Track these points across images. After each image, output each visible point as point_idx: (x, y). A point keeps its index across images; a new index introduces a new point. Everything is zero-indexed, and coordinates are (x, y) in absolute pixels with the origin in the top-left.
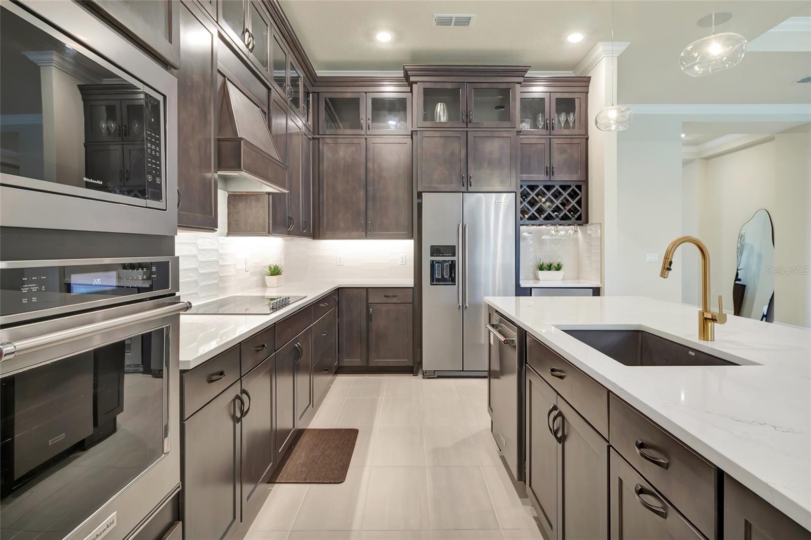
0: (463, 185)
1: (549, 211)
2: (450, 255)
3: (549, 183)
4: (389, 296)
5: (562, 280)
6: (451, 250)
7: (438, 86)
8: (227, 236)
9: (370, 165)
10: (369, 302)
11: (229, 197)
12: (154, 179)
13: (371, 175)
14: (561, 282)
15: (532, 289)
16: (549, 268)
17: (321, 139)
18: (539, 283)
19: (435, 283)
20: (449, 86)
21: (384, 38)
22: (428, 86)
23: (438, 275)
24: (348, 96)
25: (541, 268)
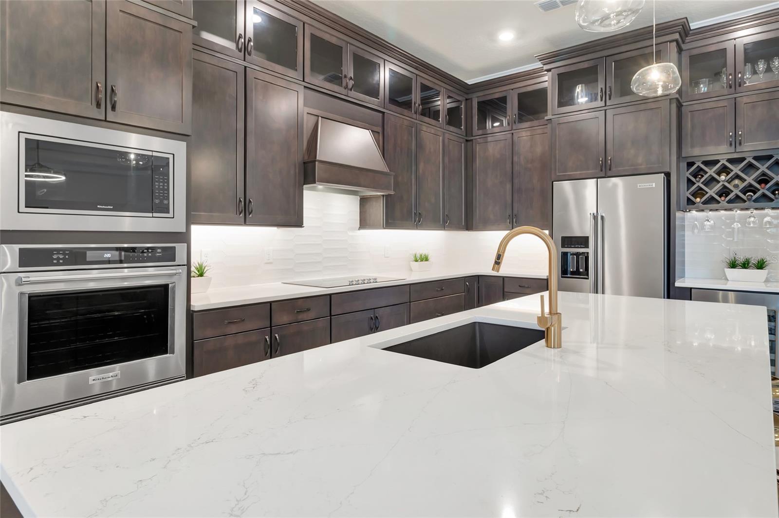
0: (602, 171)
1: (736, 191)
2: (582, 246)
3: (735, 156)
4: (524, 287)
5: (765, 282)
6: (583, 241)
7: (573, 68)
8: (359, 229)
9: (516, 159)
10: (506, 290)
11: (361, 199)
12: (161, 201)
13: (516, 168)
14: (763, 284)
15: (692, 290)
16: (745, 265)
17: (474, 140)
18: (726, 284)
19: (569, 276)
20: (585, 65)
21: (507, 37)
22: (562, 70)
23: (573, 268)
24: (497, 96)
25: (733, 265)
